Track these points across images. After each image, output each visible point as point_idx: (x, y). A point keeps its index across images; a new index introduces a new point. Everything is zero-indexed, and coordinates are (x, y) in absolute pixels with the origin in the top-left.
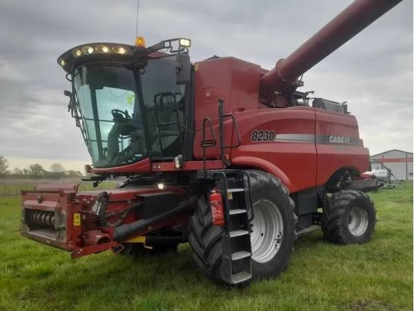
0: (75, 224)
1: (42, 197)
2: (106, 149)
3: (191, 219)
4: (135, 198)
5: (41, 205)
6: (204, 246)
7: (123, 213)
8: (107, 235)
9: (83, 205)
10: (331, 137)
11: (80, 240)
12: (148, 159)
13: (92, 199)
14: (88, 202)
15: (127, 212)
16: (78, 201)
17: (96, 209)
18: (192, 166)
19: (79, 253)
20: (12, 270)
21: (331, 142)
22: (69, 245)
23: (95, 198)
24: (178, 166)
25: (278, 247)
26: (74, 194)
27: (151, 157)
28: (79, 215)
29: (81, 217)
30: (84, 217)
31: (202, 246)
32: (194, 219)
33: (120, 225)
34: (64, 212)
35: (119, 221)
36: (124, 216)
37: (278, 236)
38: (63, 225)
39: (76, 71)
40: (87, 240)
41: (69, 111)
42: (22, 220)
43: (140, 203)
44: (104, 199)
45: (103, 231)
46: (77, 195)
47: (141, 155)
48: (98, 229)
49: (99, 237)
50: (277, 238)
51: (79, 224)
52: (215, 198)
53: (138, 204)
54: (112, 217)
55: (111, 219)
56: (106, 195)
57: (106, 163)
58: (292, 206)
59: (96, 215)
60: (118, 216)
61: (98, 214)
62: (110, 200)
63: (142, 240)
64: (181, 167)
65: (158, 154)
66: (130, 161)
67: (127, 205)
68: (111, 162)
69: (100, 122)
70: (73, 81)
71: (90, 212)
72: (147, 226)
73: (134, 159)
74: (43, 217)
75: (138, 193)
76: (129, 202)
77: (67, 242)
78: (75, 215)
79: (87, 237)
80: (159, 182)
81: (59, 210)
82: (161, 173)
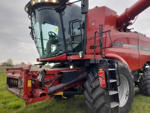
0: (28, 86)
1: (14, 72)
2: (45, 50)
3: (85, 84)
4: (58, 73)
5: (14, 75)
6: (93, 98)
7: (53, 80)
8: (45, 92)
9: (33, 76)
10: (144, 47)
11: (31, 94)
12: (65, 54)
13: (38, 73)
14: (36, 74)
15: (55, 80)
16: (30, 74)
17: (40, 78)
18: (87, 57)
19: (30, 102)
20: (4, 105)
21: (144, 49)
22: (25, 98)
23: (39, 72)
24: (81, 57)
25: (127, 99)
26: (29, 70)
27: (66, 53)
28: (31, 81)
29: (32, 82)
30: (33, 82)
31: (91, 98)
32: (87, 84)
33: (51, 86)
34: (23, 79)
35: (51, 84)
36: (53, 82)
37: (127, 93)
38: (23, 86)
39: (33, 13)
40: (34, 94)
41: (30, 35)
42: (6, 83)
43: (61, 75)
44: (43, 73)
45: (43, 90)
46: (30, 70)
47: (62, 52)
48: (40, 88)
49: (41, 93)
50: (126, 94)
51: (30, 86)
52: (101, 73)
53: (60, 76)
54: (48, 82)
55: (47, 83)
56: (45, 71)
57: (45, 56)
58: (133, 78)
59: (39, 81)
60: (51, 82)
61: (40, 81)
62: (46, 74)
63: (61, 93)
64: (82, 57)
65: (70, 51)
66: (56, 55)
67: (55, 76)
68: (48, 56)
69: (43, 40)
70: (31, 19)
71: (36, 80)
72: (64, 87)
73: (59, 54)
74: (14, 81)
75: (60, 70)
76: (56, 74)
77: (24, 96)
78: (29, 81)
79: (35, 92)
80: (71, 65)
81: (21, 78)
82: (71, 61)
